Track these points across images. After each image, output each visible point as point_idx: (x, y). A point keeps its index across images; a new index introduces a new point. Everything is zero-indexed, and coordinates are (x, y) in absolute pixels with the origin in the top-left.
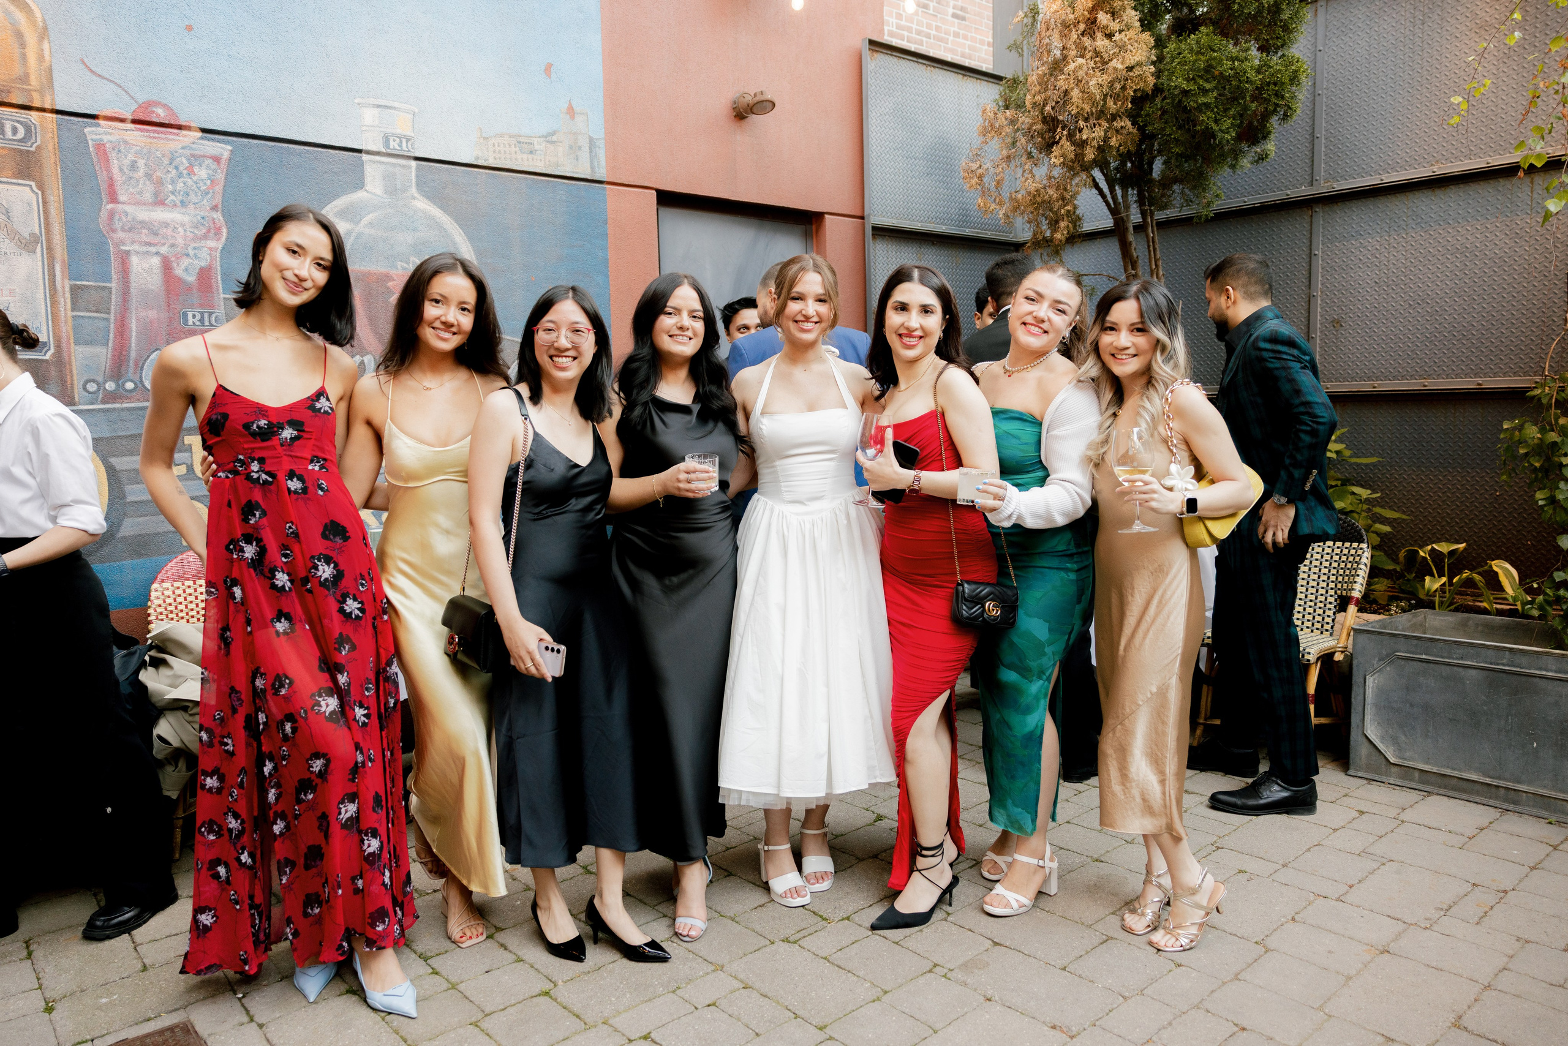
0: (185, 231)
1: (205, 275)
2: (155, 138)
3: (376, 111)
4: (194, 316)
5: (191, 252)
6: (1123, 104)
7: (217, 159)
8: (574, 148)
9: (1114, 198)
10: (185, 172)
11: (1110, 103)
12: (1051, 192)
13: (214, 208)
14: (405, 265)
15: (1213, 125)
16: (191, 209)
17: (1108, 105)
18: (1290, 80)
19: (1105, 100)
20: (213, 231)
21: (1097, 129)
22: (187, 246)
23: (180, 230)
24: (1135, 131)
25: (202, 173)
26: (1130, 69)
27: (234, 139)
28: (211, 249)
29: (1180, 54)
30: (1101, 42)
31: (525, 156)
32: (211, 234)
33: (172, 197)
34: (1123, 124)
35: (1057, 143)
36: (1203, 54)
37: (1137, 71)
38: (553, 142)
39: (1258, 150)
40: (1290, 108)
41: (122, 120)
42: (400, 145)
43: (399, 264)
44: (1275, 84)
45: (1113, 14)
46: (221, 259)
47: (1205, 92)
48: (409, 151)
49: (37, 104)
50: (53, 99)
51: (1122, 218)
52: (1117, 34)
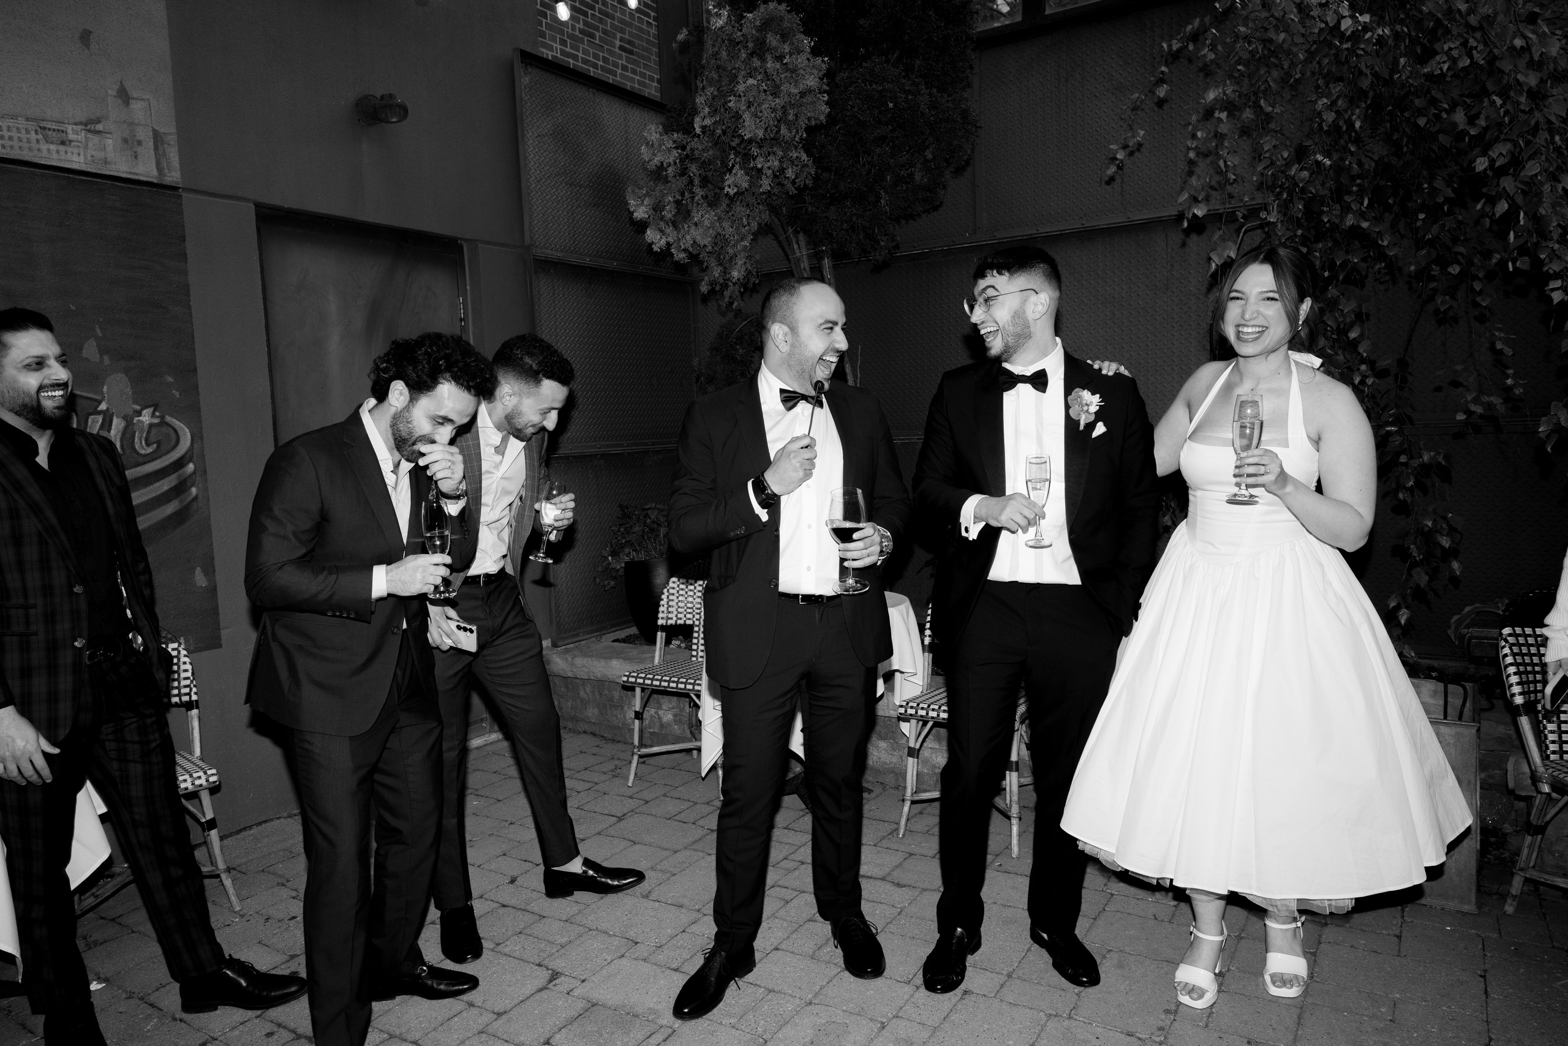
6: (797, 132)
8: (130, 143)
17: (782, 132)
19: (778, 126)
21: (771, 157)
24: (811, 163)
26: (802, 94)
29: (853, 82)
30: (771, 65)
34: (799, 155)
35: (730, 171)
37: (809, 99)
45: (783, 37)
47: (880, 124)
52: (787, 57)
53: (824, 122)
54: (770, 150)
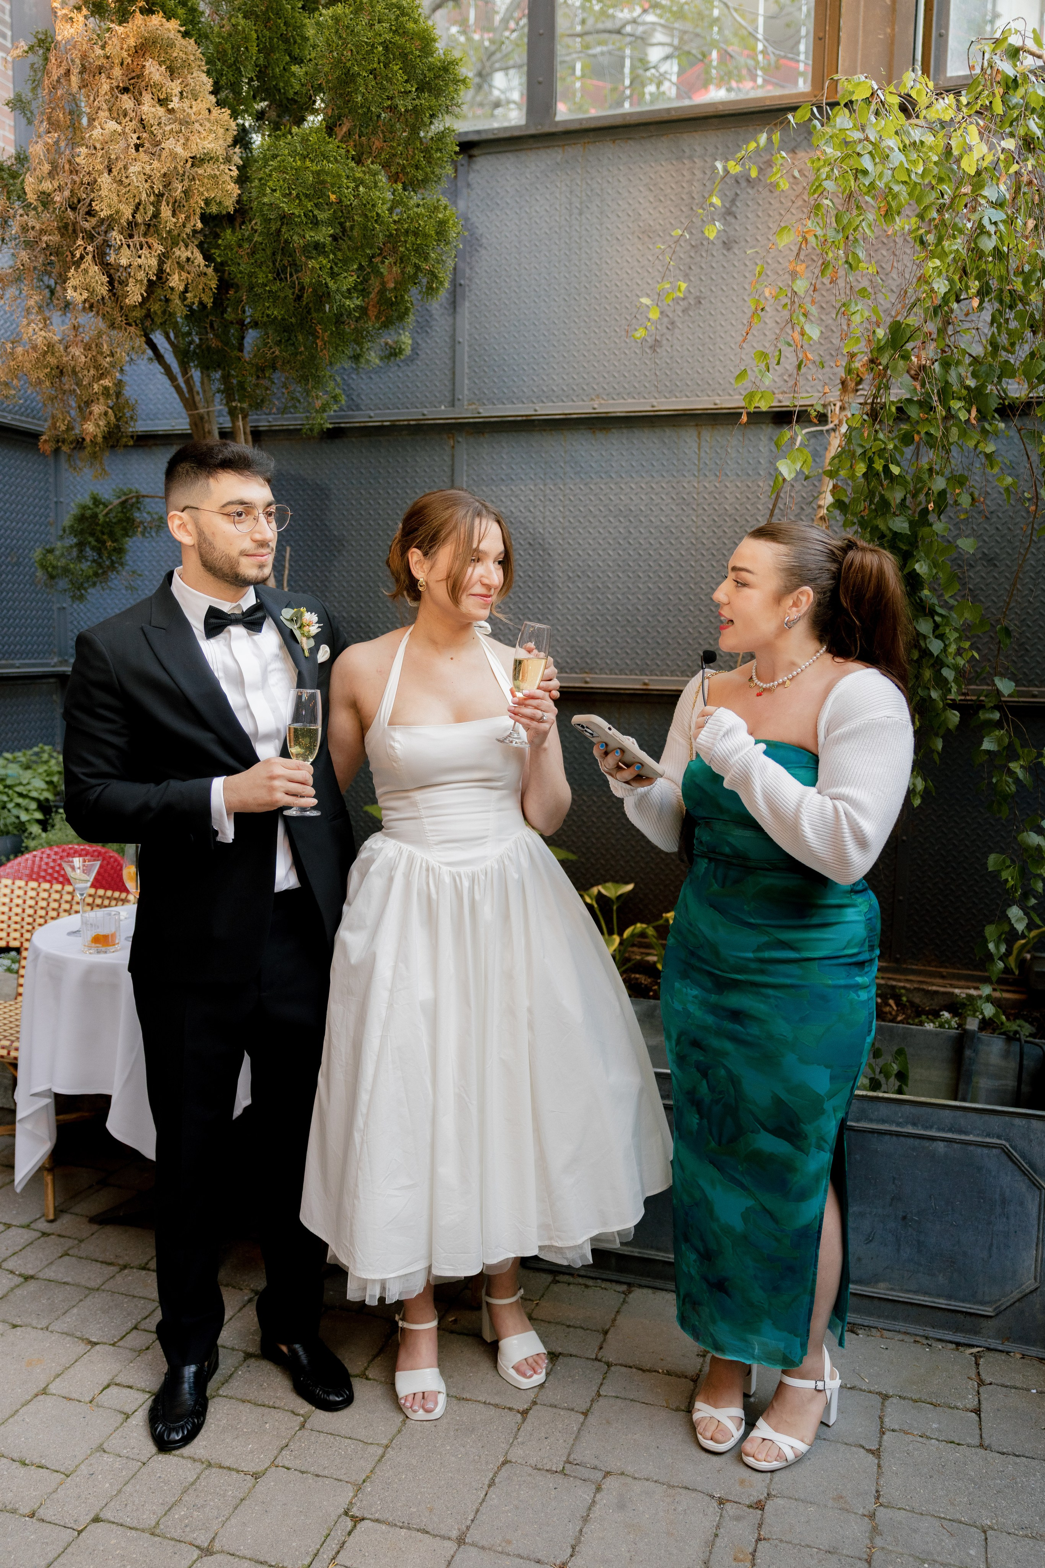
6: (188, 218)
9: (188, 382)
11: (166, 212)
12: (77, 351)
15: (328, 280)
17: (163, 215)
18: (437, 233)
19: (157, 204)
21: (145, 252)
24: (210, 271)
26: (197, 161)
29: (275, 157)
30: (149, 108)
34: (189, 254)
35: (77, 264)
36: (312, 161)
37: (208, 169)
39: (389, 341)
40: (436, 277)
44: (416, 234)
45: (172, 72)
47: (316, 223)
51: (201, 418)
52: (176, 99)
53: (231, 210)
54: (142, 239)
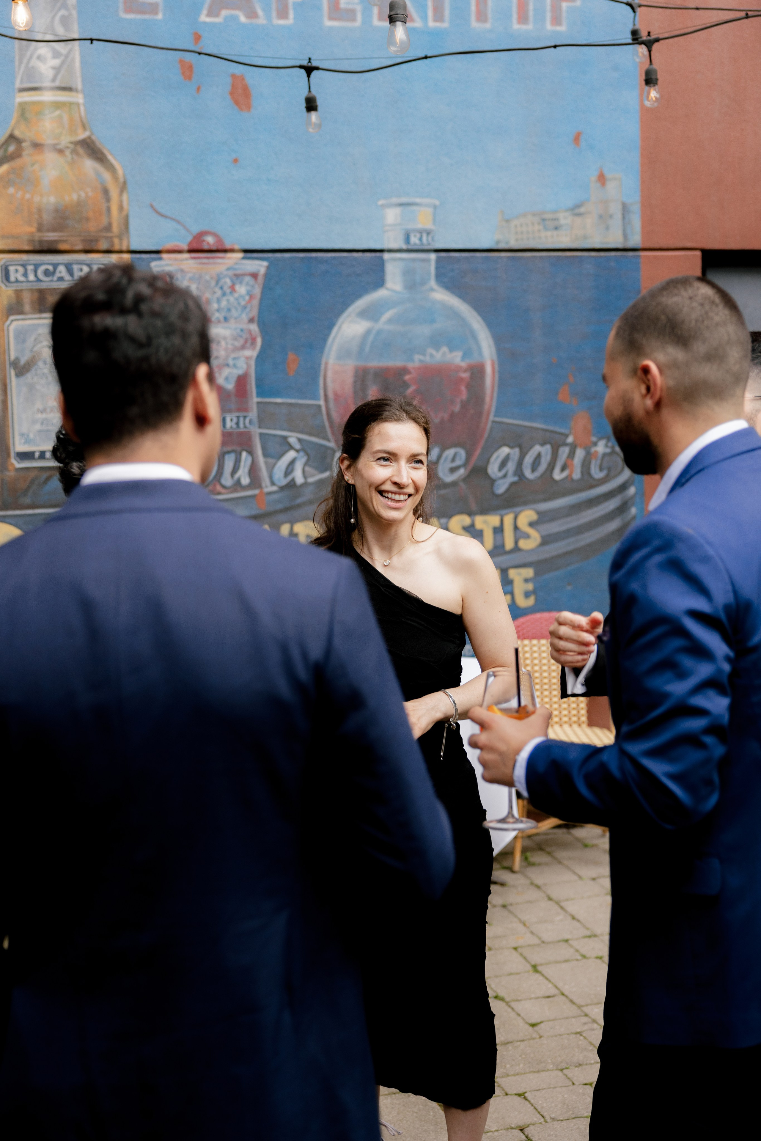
0: (227, 343)
1: (241, 381)
2: (204, 264)
3: (398, 210)
4: (231, 420)
5: (231, 362)
7: (254, 276)
8: (604, 218)
10: (228, 291)
13: (251, 320)
14: (421, 357)
16: (232, 324)
20: (249, 342)
22: (227, 357)
23: (223, 343)
25: (242, 290)
27: (270, 255)
28: (247, 358)
31: (549, 233)
32: (248, 345)
33: (217, 315)
38: (580, 215)
41: (180, 252)
42: (421, 239)
43: (417, 357)
46: (256, 365)
48: (429, 244)
49: (117, 247)
50: (129, 242)
